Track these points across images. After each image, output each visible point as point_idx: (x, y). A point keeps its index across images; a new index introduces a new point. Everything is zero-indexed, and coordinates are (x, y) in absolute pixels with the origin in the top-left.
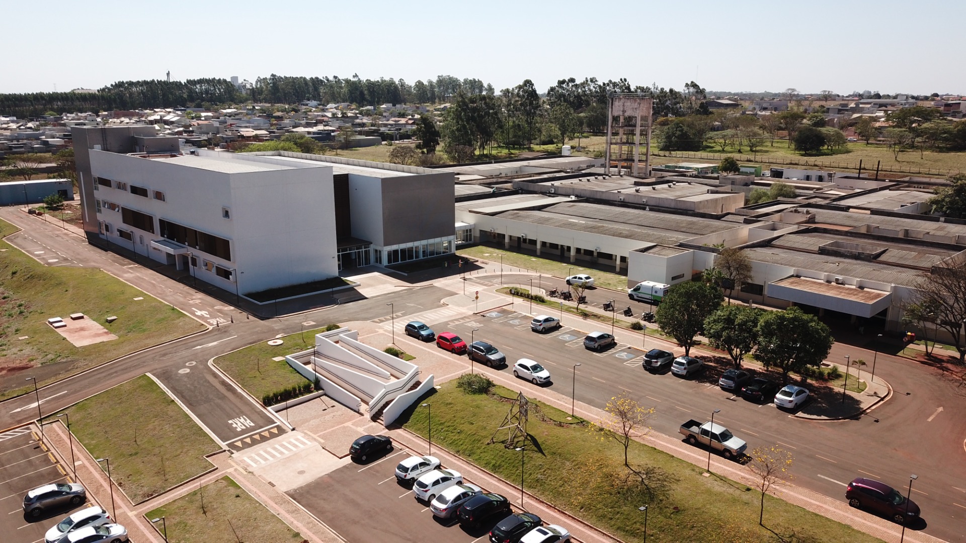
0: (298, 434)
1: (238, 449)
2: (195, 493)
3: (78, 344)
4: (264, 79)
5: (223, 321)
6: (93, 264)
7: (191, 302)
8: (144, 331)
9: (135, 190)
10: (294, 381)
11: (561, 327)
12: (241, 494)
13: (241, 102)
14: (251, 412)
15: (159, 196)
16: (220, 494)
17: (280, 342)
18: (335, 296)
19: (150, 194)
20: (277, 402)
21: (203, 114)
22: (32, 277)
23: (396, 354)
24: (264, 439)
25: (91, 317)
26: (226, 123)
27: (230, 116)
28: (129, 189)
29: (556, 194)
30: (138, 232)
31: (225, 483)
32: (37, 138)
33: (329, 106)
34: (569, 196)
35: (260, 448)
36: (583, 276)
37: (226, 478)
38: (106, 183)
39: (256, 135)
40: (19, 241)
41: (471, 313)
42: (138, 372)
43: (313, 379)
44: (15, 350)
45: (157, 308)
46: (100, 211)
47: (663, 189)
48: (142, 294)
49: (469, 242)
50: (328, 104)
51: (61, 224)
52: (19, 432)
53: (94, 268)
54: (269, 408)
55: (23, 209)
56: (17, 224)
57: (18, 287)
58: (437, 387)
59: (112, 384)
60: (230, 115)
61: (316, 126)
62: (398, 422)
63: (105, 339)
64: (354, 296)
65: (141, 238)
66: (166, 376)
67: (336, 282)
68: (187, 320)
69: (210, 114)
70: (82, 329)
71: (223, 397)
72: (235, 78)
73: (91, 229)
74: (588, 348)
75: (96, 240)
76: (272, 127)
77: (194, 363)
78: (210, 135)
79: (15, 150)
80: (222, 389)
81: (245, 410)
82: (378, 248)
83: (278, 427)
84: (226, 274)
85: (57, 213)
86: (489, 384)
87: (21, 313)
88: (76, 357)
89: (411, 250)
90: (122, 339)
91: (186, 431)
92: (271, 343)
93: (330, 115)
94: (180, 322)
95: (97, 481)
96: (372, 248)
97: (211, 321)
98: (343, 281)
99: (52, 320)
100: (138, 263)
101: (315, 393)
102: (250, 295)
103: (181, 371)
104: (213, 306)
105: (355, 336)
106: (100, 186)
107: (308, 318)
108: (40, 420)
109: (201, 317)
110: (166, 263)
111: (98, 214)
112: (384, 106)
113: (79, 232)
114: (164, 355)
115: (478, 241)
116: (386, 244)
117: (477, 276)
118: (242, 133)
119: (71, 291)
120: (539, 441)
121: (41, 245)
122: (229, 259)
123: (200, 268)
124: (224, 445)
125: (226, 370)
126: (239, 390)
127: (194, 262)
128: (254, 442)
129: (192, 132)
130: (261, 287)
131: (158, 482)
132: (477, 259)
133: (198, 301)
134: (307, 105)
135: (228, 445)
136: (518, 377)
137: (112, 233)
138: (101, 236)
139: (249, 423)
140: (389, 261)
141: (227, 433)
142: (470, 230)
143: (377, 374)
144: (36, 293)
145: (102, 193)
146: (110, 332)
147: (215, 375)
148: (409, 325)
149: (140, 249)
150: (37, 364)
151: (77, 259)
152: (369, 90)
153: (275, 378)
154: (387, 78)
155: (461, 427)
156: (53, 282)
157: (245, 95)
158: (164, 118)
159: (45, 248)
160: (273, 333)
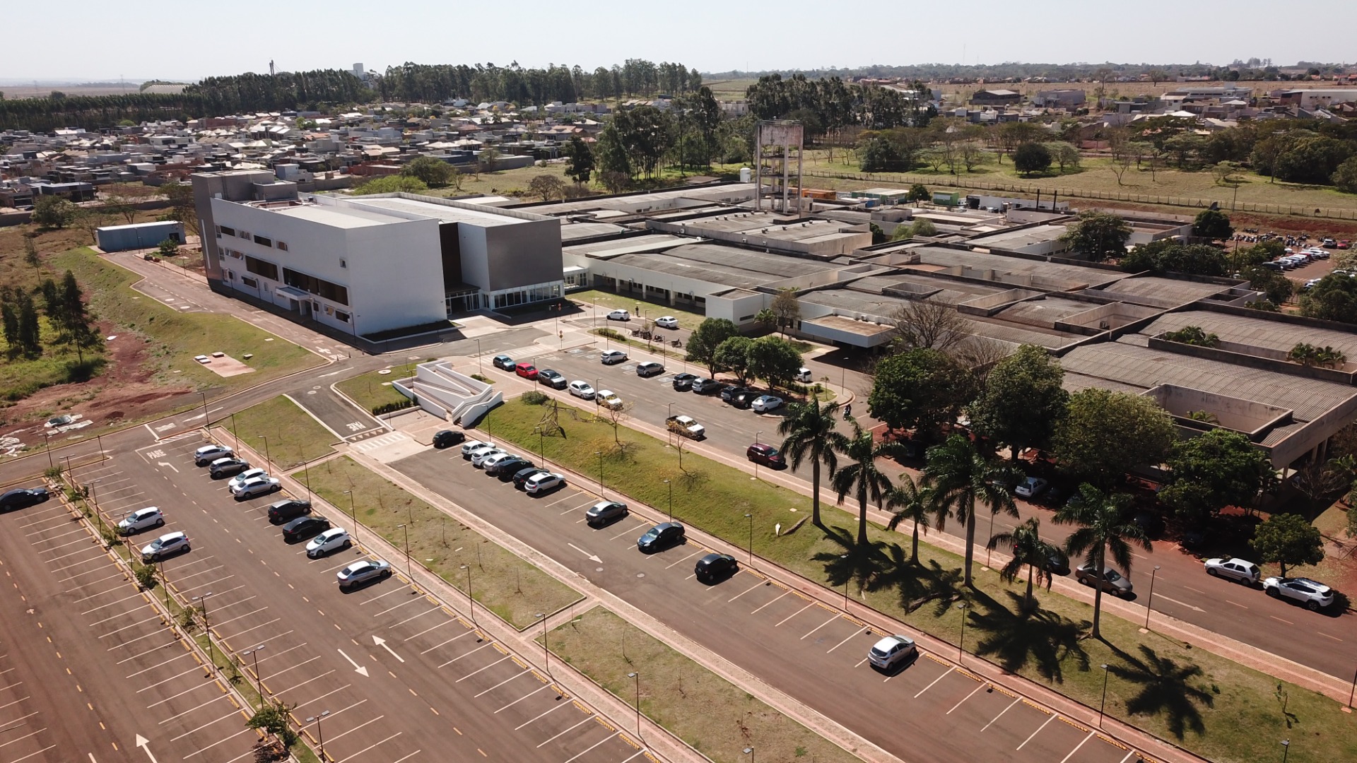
0: (397, 433)
1: (353, 441)
2: (324, 464)
3: (225, 375)
4: (397, 68)
5: (342, 357)
6: (223, 310)
7: (315, 342)
8: (277, 365)
9: (259, 240)
10: (398, 398)
11: (627, 359)
12: (354, 463)
13: (368, 101)
14: (363, 419)
15: (282, 246)
16: (340, 464)
17: (389, 371)
18: (441, 336)
19: (274, 244)
20: (384, 413)
21: (319, 121)
22: (170, 323)
23: (480, 379)
24: (372, 436)
25: (230, 355)
26: (347, 135)
27: (351, 125)
28: (253, 239)
29: (686, 235)
30: (262, 280)
31: (343, 458)
32: (121, 161)
33: (481, 106)
34: (695, 236)
35: (369, 441)
36: (668, 318)
37: (344, 456)
38: (230, 232)
39: (384, 154)
40: (145, 288)
41: (556, 350)
42: (278, 393)
43: (411, 397)
44: (172, 381)
45: (287, 347)
46: (223, 259)
47: (795, 229)
48: (271, 336)
49: (583, 286)
50: (480, 103)
51: (182, 271)
52: (193, 434)
53: (225, 314)
54: (377, 417)
55: (138, 255)
56: (138, 271)
57: (158, 332)
58: (505, 401)
59: (258, 401)
60: (352, 123)
61: (458, 139)
62: (474, 424)
63: (245, 371)
64: (457, 335)
65: (266, 285)
66: (298, 396)
67: (446, 324)
68: (312, 356)
69: (327, 121)
70: (225, 364)
71: (343, 410)
72: (358, 66)
73: (213, 276)
74: (640, 375)
75: (218, 286)
76: (405, 141)
77: (320, 387)
78: (328, 156)
79: (99, 179)
80: (342, 405)
81: (359, 417)
82: (486, 293)
83: (383, 429)
84: (344, 317)
85: (173, 258)
86: (546, 398)
87: (167, 353)
88: (224, 385)
89: (517, 295)
90: (259, 372)
91: (316, 431)
92: (381, 372)
93: (478, 120)
94: (307, 357)
95: (255, 459)
96: (480, 292)
97: (332, 356)
98: (450, 323)
99: (198, 357)
100: (262, 309)
101: (414, 408)
102: (365, 336)
103: (310, 393)
104: (333, 345)
105: (450, 366)
106: (222, 234)
107: (413, 353)
108: (208, 426)
109: (324, 354)
110: (290, 309)
111: (221, 261)
112: (551, 105)
113: (201, 279)
114: (296, 381)
115: (592, 285)
116: (492, 290)
117: (577, 318)
118: (367, 152)
119: (208, 334)
120: (565, 431)
121: (169, 293)
122: (346, 303)
123: (322, 312)
124: (343, 439)
125: (345, 392)
126: (355, 405)
127: (316, 308)
128: (365, 438)
129: (306, 150)
130: (375, 330)
131: (297, 459)
132: (583, 303)
133: (321, 341)
134: (452, 104)
135: (347, 439)
136: (572, 394)
137: (236, 280)
138: (224, 283)
139: (362, 426)
140: (497, 305)
141: (346, 432)
142: (585, 274)
143: (462, 393)
144: (176, 337)
145: (224, 242)
146: (248, 366)
147: (336, 395)
148: (496, 358)
149: (265, 296)
150: (194, 389)
151: (207, 306)
152: (532, 83)
153: (383, 397)
154: (558, 65)
155: (516, 425)
156: (190, 327)
157: (372, 91)
158: (271, 130)
159: (173, 296)
160: (383, 365)
